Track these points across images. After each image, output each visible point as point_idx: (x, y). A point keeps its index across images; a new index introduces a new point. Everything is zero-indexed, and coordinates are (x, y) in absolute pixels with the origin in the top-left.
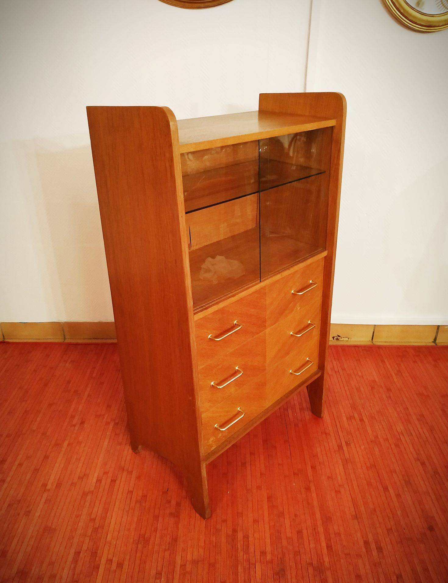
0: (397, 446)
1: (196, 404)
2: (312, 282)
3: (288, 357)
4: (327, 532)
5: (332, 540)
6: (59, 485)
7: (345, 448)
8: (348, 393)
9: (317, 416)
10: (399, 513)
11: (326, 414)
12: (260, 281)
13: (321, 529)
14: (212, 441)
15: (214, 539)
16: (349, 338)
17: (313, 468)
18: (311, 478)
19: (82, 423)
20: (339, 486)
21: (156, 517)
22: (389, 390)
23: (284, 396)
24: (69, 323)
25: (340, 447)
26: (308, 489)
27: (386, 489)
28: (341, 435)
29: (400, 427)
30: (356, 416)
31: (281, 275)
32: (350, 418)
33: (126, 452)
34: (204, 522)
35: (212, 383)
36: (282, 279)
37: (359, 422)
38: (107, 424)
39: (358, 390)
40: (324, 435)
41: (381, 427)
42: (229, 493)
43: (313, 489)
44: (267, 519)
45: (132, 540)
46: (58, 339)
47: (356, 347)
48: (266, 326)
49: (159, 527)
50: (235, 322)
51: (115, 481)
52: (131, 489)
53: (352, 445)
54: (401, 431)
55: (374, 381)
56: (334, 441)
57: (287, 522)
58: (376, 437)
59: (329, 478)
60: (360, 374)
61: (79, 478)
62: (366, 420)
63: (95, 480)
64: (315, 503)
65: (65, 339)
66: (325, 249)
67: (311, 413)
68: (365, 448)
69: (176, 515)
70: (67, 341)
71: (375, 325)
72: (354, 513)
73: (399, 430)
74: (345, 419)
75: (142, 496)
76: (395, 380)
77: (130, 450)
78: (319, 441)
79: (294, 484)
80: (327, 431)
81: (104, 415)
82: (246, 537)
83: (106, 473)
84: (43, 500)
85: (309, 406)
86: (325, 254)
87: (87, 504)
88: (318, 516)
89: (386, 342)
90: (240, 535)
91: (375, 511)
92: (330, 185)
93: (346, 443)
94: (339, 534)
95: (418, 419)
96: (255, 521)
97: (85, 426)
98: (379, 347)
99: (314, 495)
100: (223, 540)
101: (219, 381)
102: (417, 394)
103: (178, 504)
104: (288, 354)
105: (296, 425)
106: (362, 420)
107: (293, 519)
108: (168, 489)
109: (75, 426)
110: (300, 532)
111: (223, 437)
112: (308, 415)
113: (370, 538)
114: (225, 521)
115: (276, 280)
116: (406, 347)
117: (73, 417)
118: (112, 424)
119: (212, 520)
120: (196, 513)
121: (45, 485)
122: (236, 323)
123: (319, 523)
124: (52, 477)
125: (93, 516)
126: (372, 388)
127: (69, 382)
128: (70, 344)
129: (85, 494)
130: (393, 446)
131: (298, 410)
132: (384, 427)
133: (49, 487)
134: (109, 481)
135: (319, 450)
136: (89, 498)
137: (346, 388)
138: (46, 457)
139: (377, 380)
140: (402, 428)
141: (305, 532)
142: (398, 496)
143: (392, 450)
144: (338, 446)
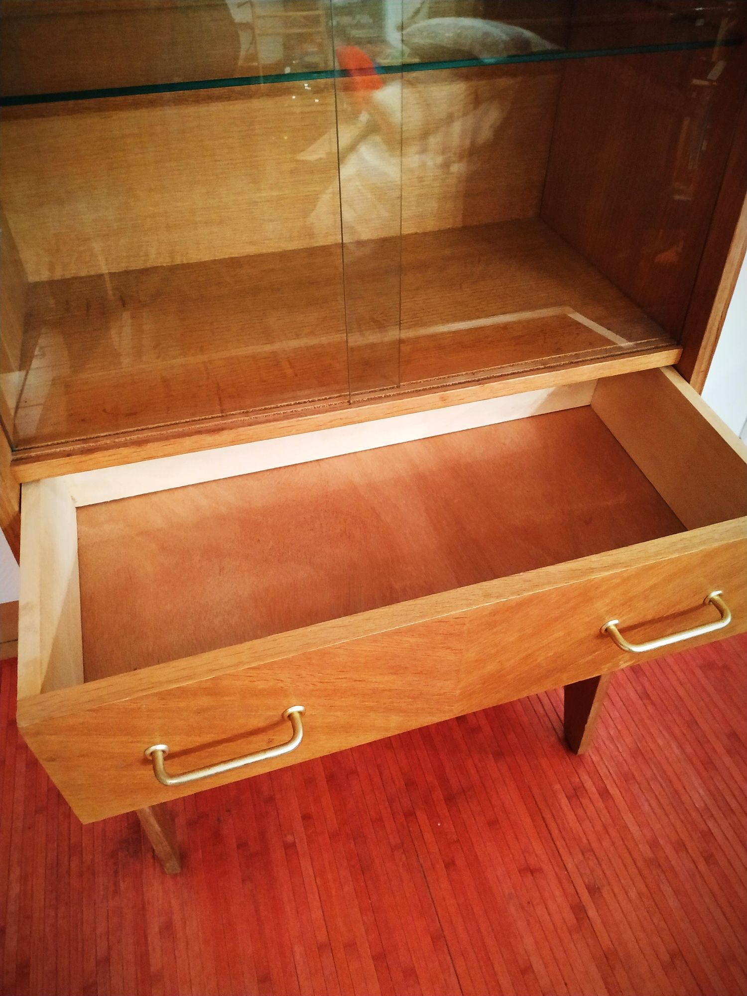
0: (709, 858)
7: (592, 913)
25: (579, 910)
28: (569, 866)
29: (697, 791)
37: (600, 804)
40: (529, 878)
41: (654, 803)
53: (605, 891)
54: (703, 805)
56: (558, 893)
62: (614, 791)
68: (640, 895)
73: (699, 804)
80: (532, 861)
93: (590, 890)
106: (604, 793)
130: (702, 866)
132: (661, 801)
135: (528, 941)
140: (701, 792)
143: (702, 877)
144: (572, 908)
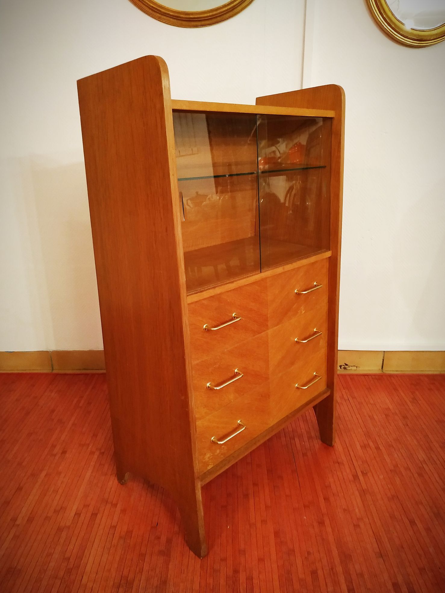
0: (420, 475)
1: (190, 403)
2: (316, 284)
3: (292, 367)
4: (347, 572)
5: (353, 582)
6: (30, 520)
7: (361, 478)
8: (360, 421)
9: (328, 445)
10: (431, 550)
11: (337, 443)
12: (261, 272)
13: (339, 569)
14: (209, 457)
15: (211, 581)
16: (357, 367)
17: (326, 499)
18: (324, 510)
19: (64, 452)
20: (358, 519)
21: (142, 556)
22: (405, 417)
23: (290, 414)
24: (58, 351)
25: (356, 477)
26: (321, 523)
27: (412, 523)
28: (356, 465)
29: (421, 455)
30: (371, 444)
31: (283, 269)
32: (364, 447)
33: (111, 483)
34: (199, 561)
35: (208, 385)
36: (284, 273)
37: (375, 451)
38: (92, 453)
39: (371, 418)
40: (337, 465)
41: (400, 455)
42: (228, 527)
43: (327, 522)
44: (274, 556)
45: (112, 583)
46: (46, 370)
47: (366, 375)
48: (267, 326)
49: (146, 567)
50: (233, 315)
51: (96, 514)
52: (114, 524)
53: (369, 474)
54: (423, 460)
55: (388, 409)
56: (348, 471)
57: (299, 561)
58: (396, 466)
59: (345, 510)
60: (372, 402)
61: (55, 511)
62: (381, 447)
63: (73, 514)
64: (331, 539)
65: (53, 370)
66: (329, 249)
67: (320, 442)
68: (384, 478)
69: (166, 554)
70: (55, 372)
71: (384, 351)
72: (378, 551)
73: (421, 459)
74: (359, 447)
75: (127, 532)
76: (411, 407)
77: (116, 481)
78: (331, 471)
79: (305, 518)
80: (339, 460)
81: (88, 445)
82: (250, 579)
83: (86, 506)
84: (11, 536)
85: (318, 434)
86: (328, 254)
87: (62, 541)
88: (335, 552)
89: (397, 371)
90: (242, 577)
91: (402, 547)
92: (332, 179)
93: (362, 472)
94: (361, 575)
95: (441, 447)
96: (261, 560)
97: (67, 455)
98: (391, 376)
99: (329, 529)
100: (222, 582)
101: (216, 383)
102: (436, 421)
103: (169, 541)
104: (292, 363)
105: (304, 455)
106: (378, 448)
107: (306, 557)
108: (157, 523)
109: (55, 455)
110: (314, 573)
111: (222, 454)
112: (317, 444)
113: (400, 579)
114: (224, 560)
115: (278, 273)
116: (419, 375)
117: (54, 446)
118: (97, 453)
119: (209, 560)
120: (190, 551)
121: (14, 520)
122: (235, 316)
123: (337, 561)
124: (24, 510)
125: (67, 555)
126: (387, 416)
127: (53, 411)
128: (57, 375)
129: (60, 530)
130: (416, 475)
131: (306, 439)
132: (403, 455)
133: (18, 522)
134: (89, 515)
135: (331, 480)
136: (64, 535)
137: (358, 416)
138: (20, 489)
139: (391, 407)
141: (320, 572)
142: (428, 530)
143: (415, 479)
144: (353, 476)
